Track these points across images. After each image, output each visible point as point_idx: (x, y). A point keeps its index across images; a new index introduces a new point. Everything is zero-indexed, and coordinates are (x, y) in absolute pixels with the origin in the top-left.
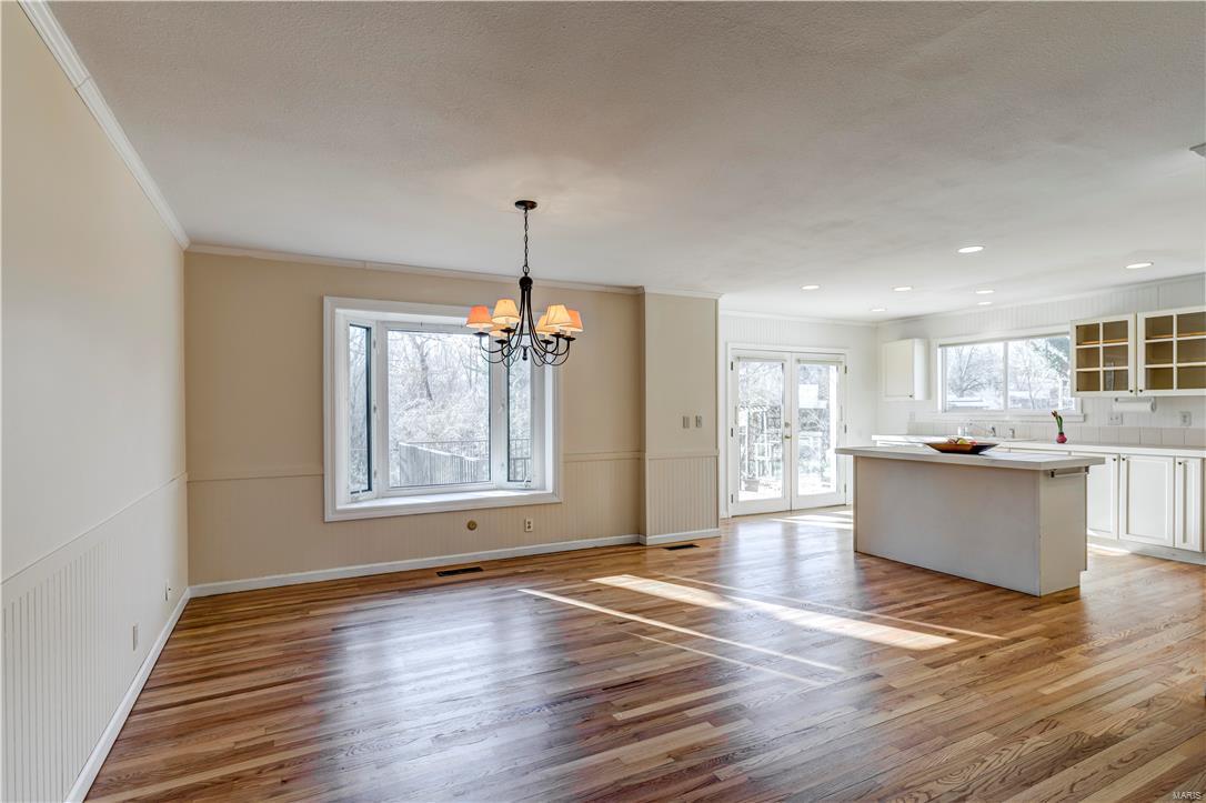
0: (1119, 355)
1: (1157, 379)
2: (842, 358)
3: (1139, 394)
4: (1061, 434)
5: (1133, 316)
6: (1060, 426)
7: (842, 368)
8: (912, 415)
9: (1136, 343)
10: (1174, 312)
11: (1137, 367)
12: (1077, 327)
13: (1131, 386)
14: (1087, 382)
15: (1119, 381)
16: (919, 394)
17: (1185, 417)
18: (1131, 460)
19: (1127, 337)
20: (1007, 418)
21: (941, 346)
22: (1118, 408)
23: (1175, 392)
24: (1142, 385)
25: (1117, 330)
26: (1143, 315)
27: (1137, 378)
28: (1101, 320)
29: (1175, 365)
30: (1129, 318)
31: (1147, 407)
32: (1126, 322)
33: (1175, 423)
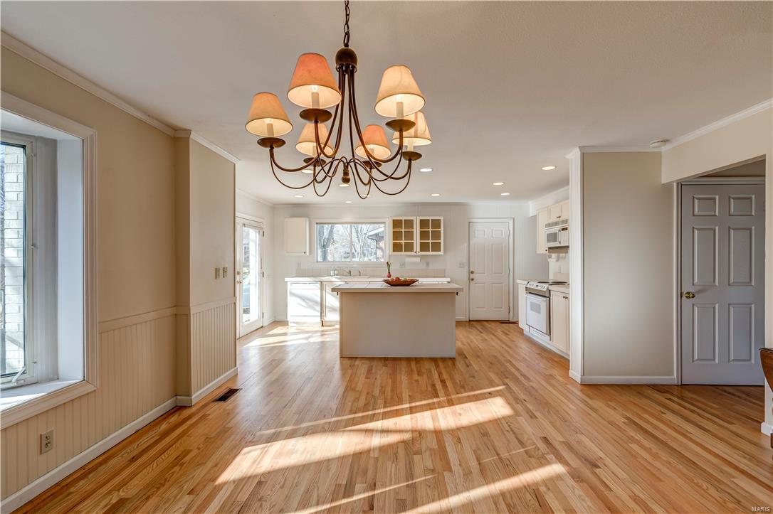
0: (409, 235)
1: (424, 247)
2: (261, 225)
3: (418, 254)
4: (389, 273)
6: (388, 269)
7: (261, 233)
8: (299, 265)
9: (417, 230)
10: (430, 218)
11: (417, 241)
12: (394, 220)
13: (415, 250)
14: (397, 247)
15: (409, 247)
16: (308, 254)
17: (428, 264)
19: (413, 227)
21: (317, 223)
22: (408, 260)
23: (430, 253)
24: (419, 250)
25: (409, 223)
26: (419, 218)
27: (417, 246)
28: (403, 218)
29: (430, 241)
30: (414, 218)
31: (418, 259)
32: (413, 220)
33: (424, 267)
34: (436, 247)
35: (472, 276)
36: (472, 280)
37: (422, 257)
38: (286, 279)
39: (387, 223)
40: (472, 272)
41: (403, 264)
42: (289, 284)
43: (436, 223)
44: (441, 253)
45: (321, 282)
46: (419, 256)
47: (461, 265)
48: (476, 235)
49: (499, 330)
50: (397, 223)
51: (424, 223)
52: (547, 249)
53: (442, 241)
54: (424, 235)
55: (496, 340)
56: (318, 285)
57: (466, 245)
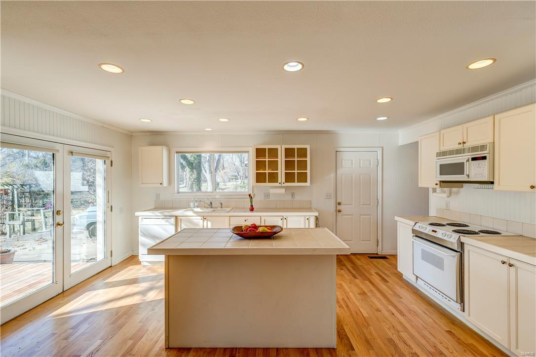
0: (274, 165)
1: (289, 178)
2: (108, 154)
3: (283, 185)
4: (252, 206)
5: (280, 146)
6: (251, 202)
7: (108, 162)
8: (158, 196)
9: (281, 159)
10: (296, 147)
11: (281, 171)
12: (256, 149)
13: (279, 181)
14: (260, 178)
15: (273, 178)
16: (165, 184)
17: (293, 195)
18: (288, 219)
19: (278, 157)
20: (217, 197)
21: (177, 152)
22: (272, 191)
23: (296, 184)
24: (284, 181)
25: (273, 152)
26: (284, 147)
27: (281, 177)
28: (267, 147)
29: (296, 171)
30: (278, 147)
31: (283, 191)
32: (277, 149)
33: (289, 198)
34: (303, 178)
35: (339, 207)
36: (340, 211)
37: (287, 188)
38: (137, 214)
39: (251, 152)
40: (339, 204)
41: (267, 195)
42: (140, 218)
43: (303, 152)
44: (308, 184)
45: (176, 217)
46: (284, 187)
47: (328, 196)
48: (343, 165)
49: (372, 268)
50: (260, 152)
51: (289, 152)
52: (438, 183)
53: (308, 171)
54: (289, 165)
55: (378, 295)
56: (173, 220)
57: (333, 175)
